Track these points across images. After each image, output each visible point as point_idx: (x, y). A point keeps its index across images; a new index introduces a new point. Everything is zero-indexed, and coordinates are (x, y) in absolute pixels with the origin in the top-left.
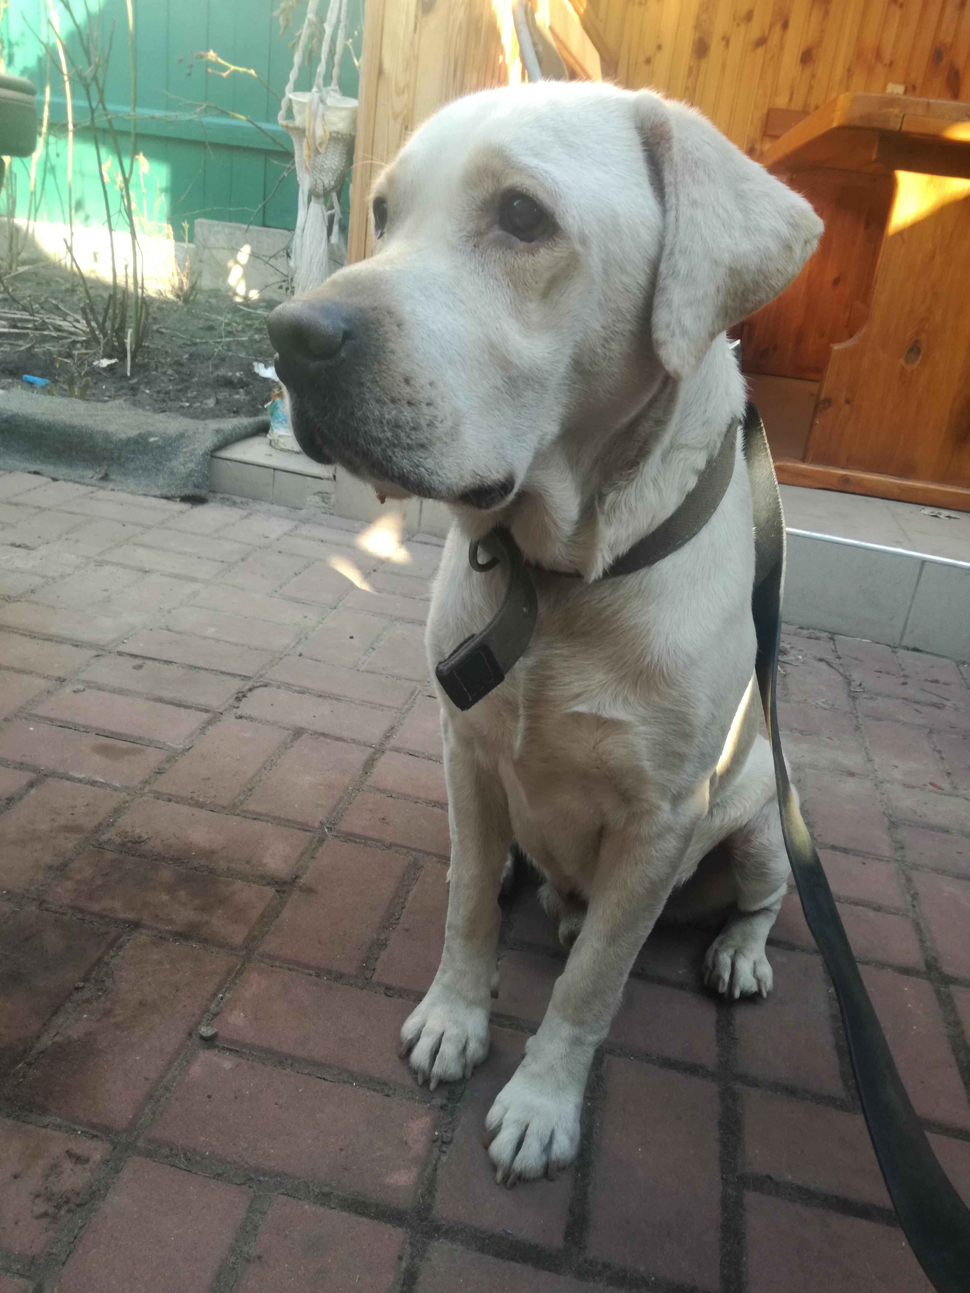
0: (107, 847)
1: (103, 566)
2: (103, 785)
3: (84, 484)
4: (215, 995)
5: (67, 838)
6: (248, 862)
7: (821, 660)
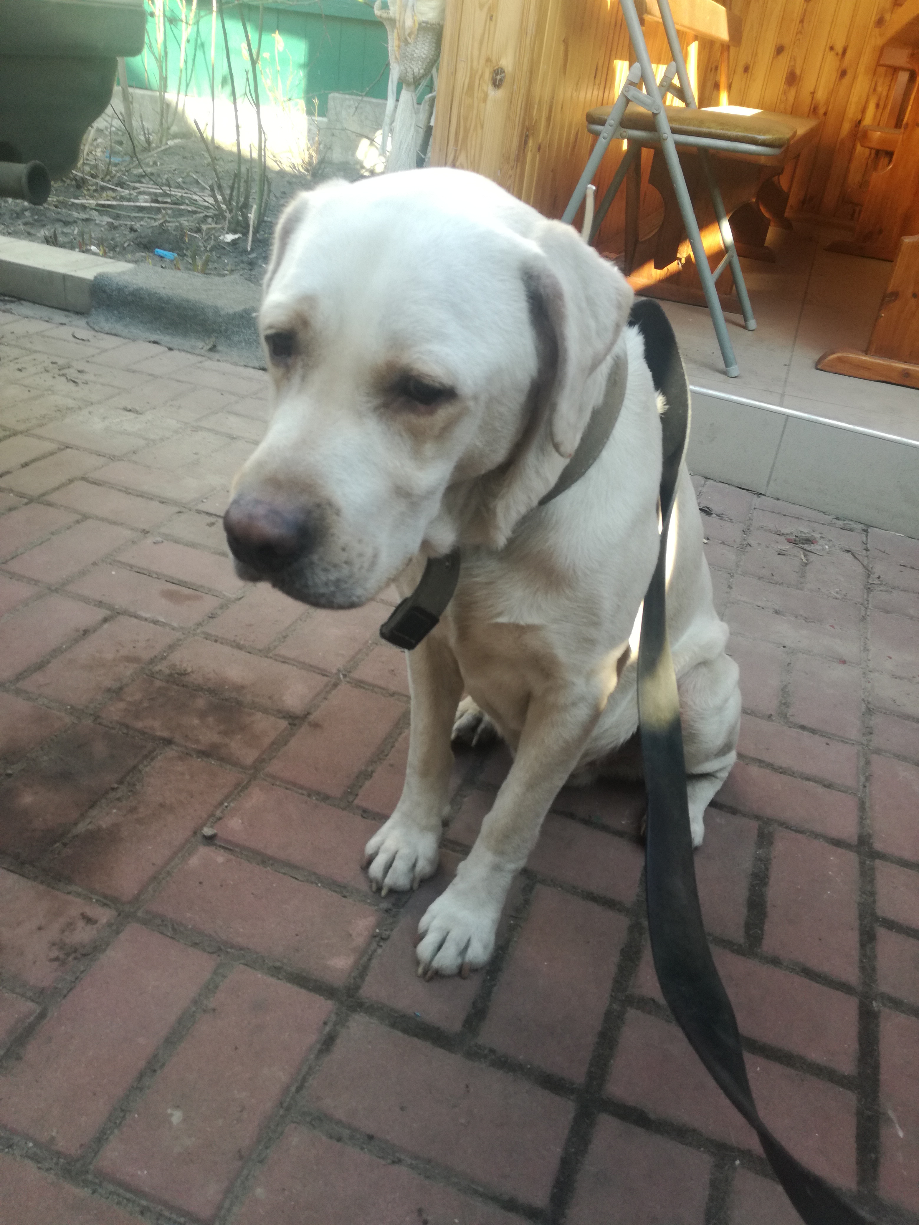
0: (158, 676)
1: (197, 431)
2: (164, 625)
3: (194, 354)
4: (221, 804)
5: (126, 667)
6: (270, 698)
7: (848, 551)
